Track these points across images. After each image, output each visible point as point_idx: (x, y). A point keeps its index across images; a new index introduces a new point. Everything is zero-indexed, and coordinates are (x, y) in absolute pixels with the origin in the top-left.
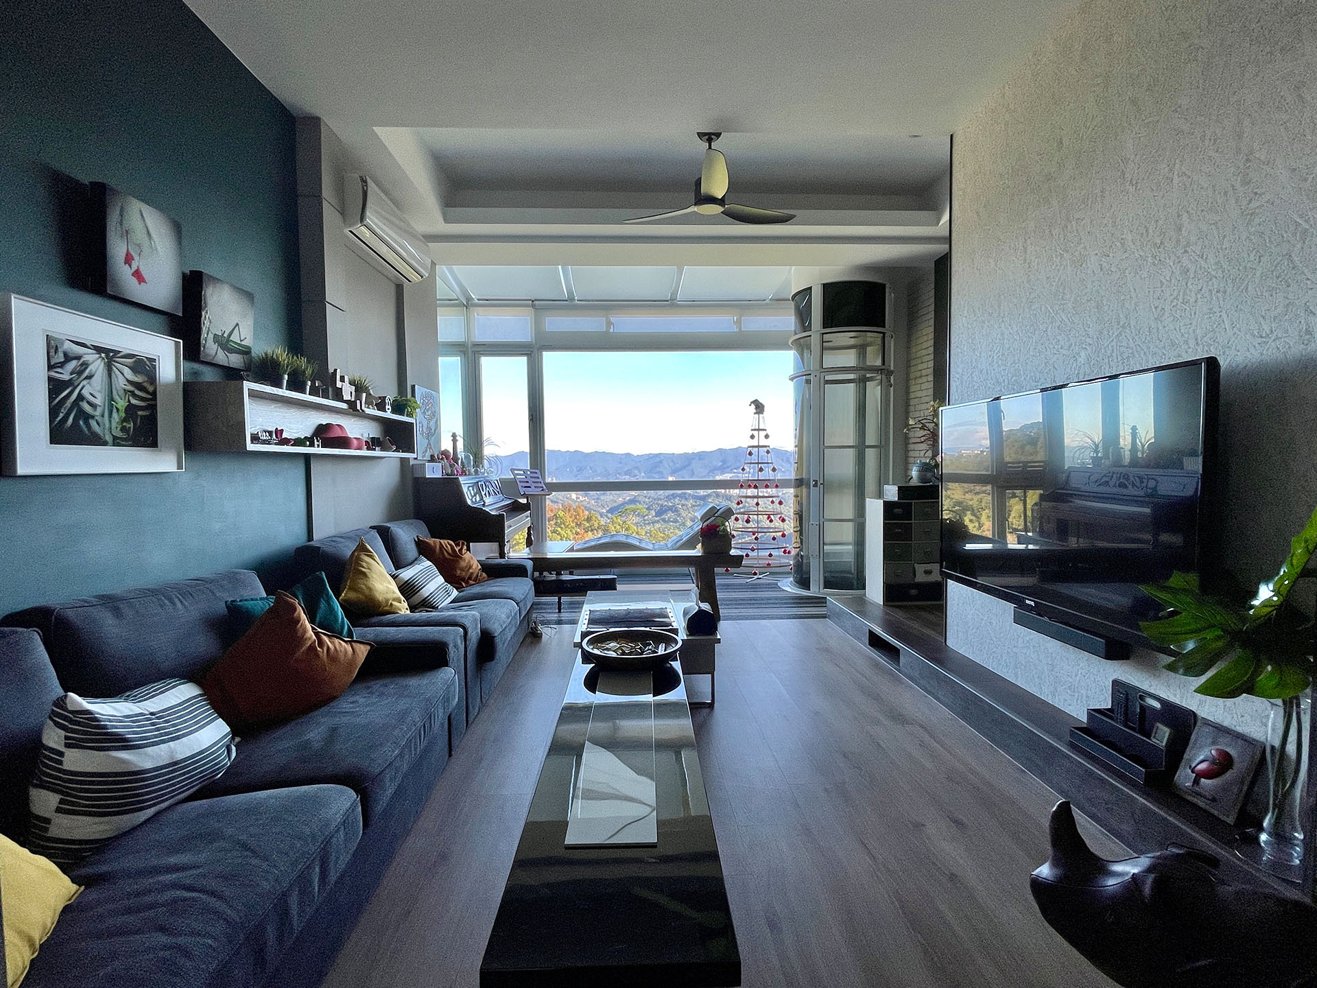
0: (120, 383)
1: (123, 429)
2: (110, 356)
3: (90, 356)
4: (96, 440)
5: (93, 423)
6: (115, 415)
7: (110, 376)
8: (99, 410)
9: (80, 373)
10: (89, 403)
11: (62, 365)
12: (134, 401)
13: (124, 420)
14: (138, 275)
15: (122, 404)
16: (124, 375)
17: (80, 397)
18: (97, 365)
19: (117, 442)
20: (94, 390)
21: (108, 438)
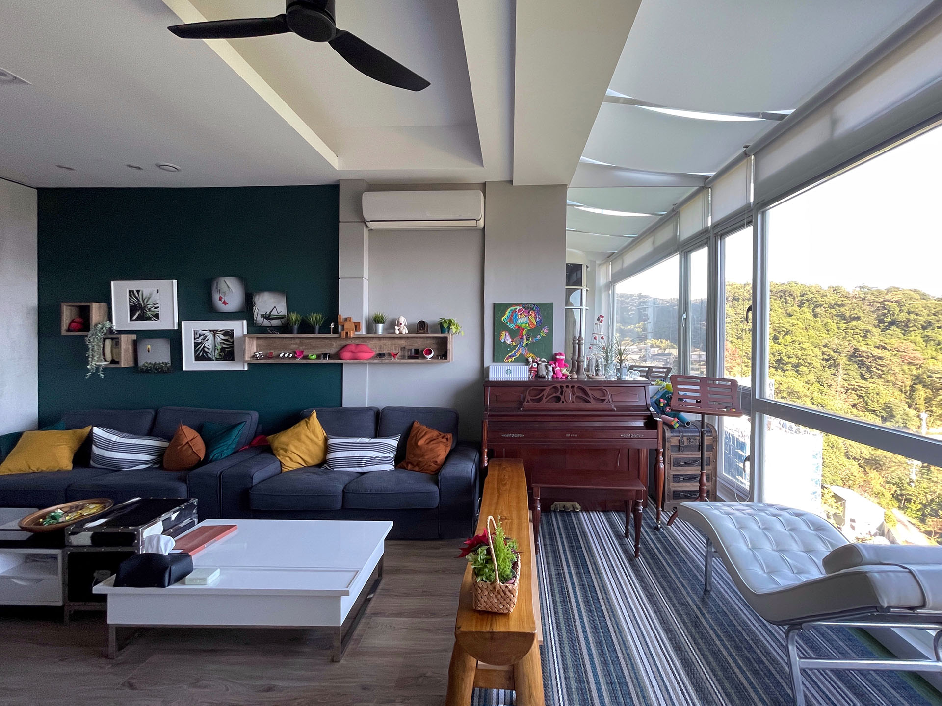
0: (219, 340)
1: (220, 356)
2: (214, 332)
3: (207, 333)
4: (210, 359)
5: (208, 354)
6: (216, 351)
7: (215, 338)
8: (211, 350)
9: (204, 340)
10: (208, 348)
11: (198, 338)
12: (224, 346)
13: (221, 352)
14: (225, 303)
15: (219, 347)
16: (220, 337)
17: (204, 347)
18: (210, 336)
19: (217, 360)
20: (209, 344)
21: (214, 359)
